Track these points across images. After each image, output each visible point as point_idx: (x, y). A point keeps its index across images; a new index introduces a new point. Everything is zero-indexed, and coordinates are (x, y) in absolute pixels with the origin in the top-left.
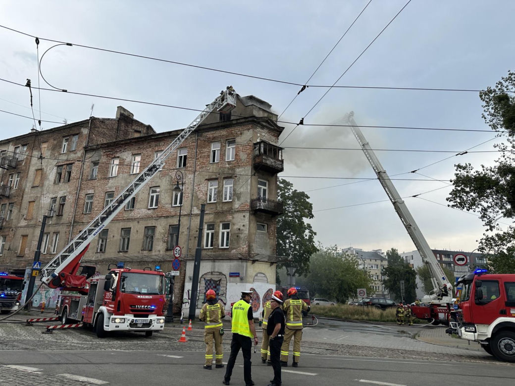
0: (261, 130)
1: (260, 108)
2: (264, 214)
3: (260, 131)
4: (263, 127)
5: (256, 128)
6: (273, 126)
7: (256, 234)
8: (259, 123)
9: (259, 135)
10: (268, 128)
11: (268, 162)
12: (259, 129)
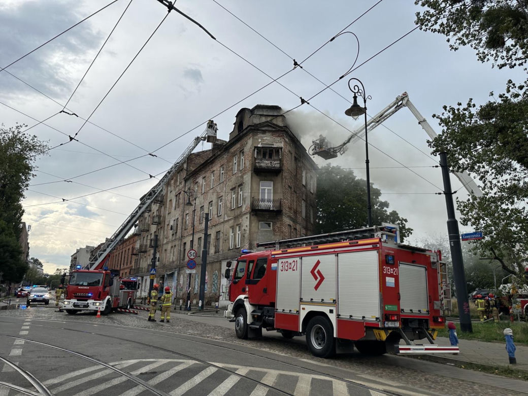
0: (262, 135)
1: (261, 115)
2: (267, 213)
3: (261, 137)
4: (264, 132)
5: (257, 135)
6: (275, 128)
7: (257, 232)
8: (258, 130)
9: (260, 140)
10: (269, 131)
11: (262, 165)
12: (260, 135)
